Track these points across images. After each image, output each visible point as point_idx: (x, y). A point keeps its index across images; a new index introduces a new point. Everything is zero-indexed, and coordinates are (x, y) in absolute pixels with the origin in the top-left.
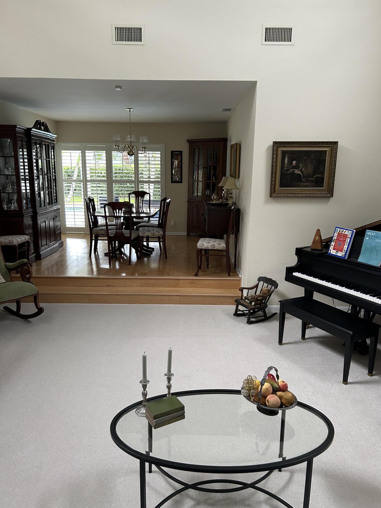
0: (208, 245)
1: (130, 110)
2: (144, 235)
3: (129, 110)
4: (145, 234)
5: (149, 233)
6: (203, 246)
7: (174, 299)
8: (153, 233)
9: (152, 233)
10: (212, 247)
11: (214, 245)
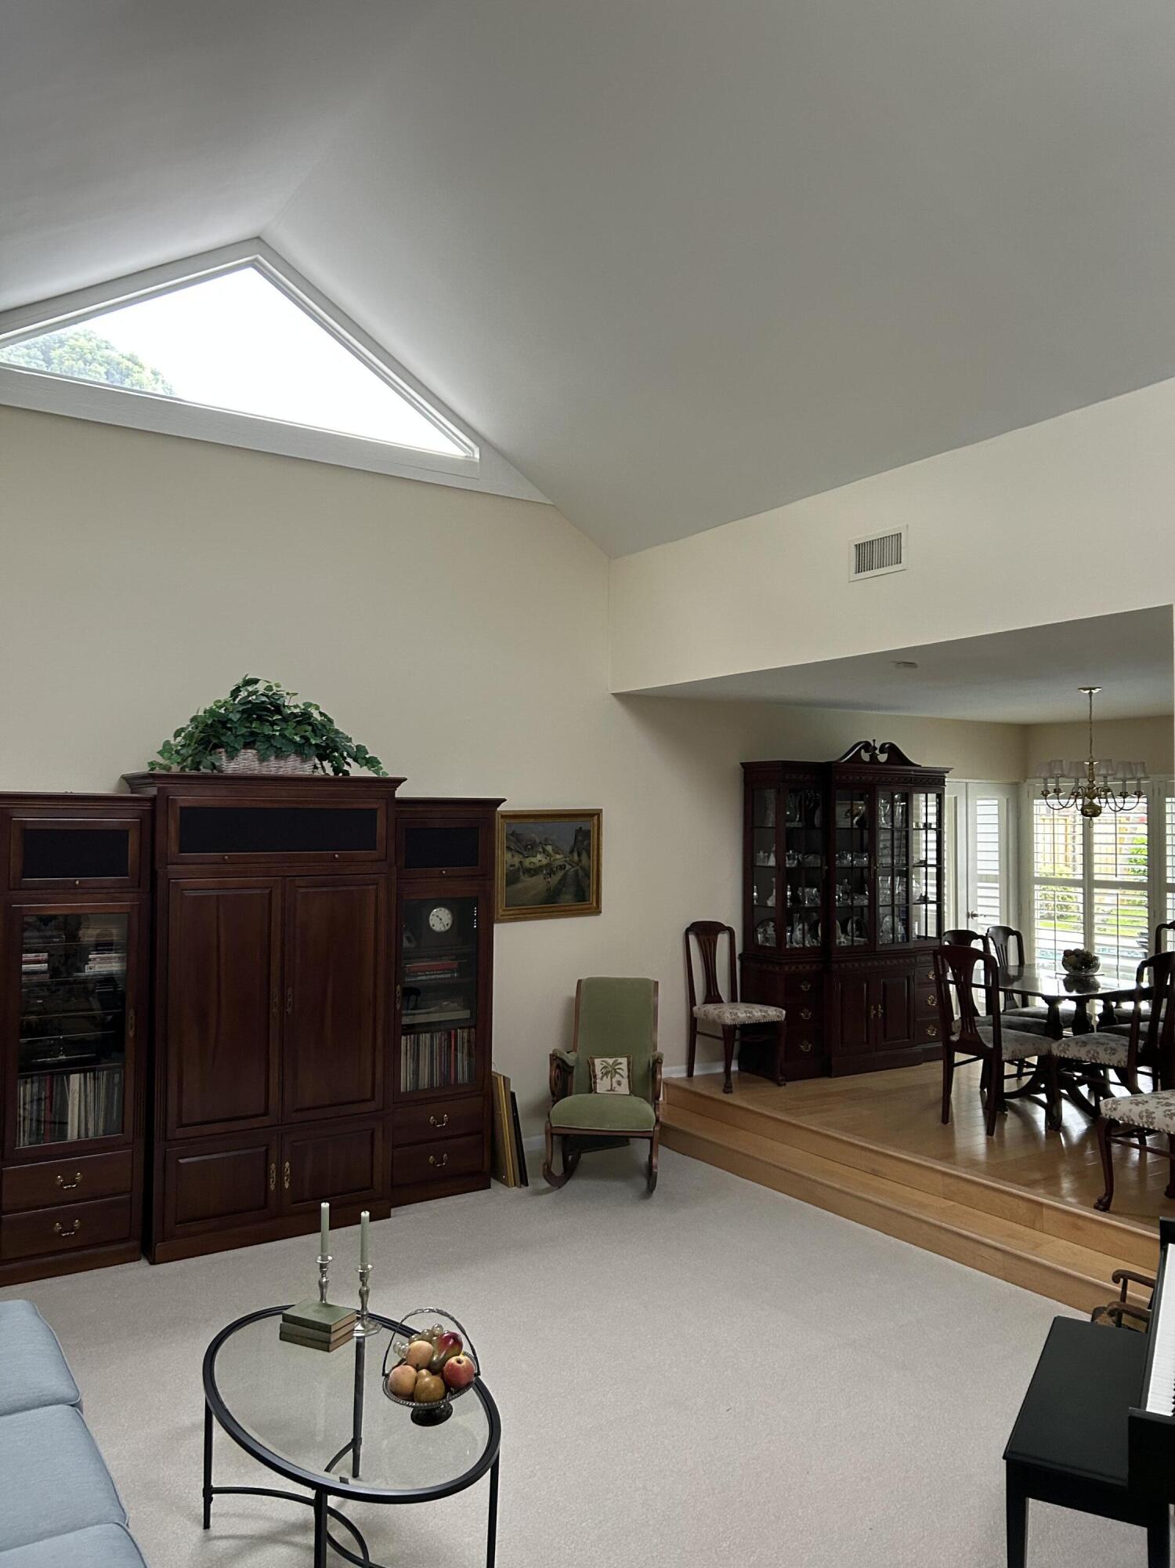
0: (1130, 1110)
1: (1091, 693)
2: (1065, 1053)
3: (1088, 692)
4: (1067, 1052)
5: (1079, 1051)
6: (1115, 1109)
7: (987, 1257)
8: (1092, 1052)
9: (1089, 1052)
10: (1145, 1120)
11: (1149, 1115)
